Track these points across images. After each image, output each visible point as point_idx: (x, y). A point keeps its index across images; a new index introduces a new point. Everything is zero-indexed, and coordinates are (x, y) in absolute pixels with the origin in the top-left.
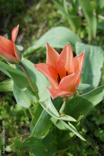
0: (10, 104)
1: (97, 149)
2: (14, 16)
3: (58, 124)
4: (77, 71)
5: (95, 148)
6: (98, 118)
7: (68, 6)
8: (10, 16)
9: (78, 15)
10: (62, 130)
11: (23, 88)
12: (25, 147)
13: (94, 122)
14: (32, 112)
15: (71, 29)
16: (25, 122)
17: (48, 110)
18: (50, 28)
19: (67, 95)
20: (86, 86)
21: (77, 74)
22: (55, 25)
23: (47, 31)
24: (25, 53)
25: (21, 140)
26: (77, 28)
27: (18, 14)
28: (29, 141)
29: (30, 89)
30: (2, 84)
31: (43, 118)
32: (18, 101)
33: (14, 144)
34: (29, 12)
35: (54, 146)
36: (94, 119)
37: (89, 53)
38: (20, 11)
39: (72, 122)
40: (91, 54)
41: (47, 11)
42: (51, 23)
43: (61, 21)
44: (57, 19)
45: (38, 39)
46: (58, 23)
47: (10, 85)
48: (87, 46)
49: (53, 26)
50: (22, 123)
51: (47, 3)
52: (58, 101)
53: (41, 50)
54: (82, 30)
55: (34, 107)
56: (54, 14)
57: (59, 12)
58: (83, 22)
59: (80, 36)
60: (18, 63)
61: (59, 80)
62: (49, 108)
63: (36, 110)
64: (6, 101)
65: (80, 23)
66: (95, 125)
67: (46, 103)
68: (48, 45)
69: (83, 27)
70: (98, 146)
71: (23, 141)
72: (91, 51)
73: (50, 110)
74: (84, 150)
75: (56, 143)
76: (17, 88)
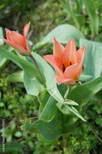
0: (20, 95)
1: (97, 134)
2: (23, 14)
3: (63, 109)
4: (79, 61)
5: (95, 132)
6: (99, 107)
7: (73, 6)
8: (19, 14)
9: (82, 13)
10: (66, 114)
11: (32, 78)
12: (34, 128)
13: (95, 111)
14: (40, 99)
15: (76, 27)
16: (33, 110)
17: (54, 96)
18: (56, 26)
19: (70, 82)
20: (88, 77)
21: (79, 64)
22: (61, 22)
23: (54, 28)
24: (34, 48)
25: (30, 123)
26: (81, 26)
27: (27, 12)
28: (37, 124)
29: (38, 79)
30: (13, 76)
31: (50, 104)
32: (28, 90)
33: (24, 125)
34: (38, 10)
35: (59, 131)
36: (96, 108)
37: (92, 48)
38: (29, 10)
39: (74, 106)
40: (94, 50)
41: (54, 9)
42: (57, 20)
43: (67, 19)
44: (63, 18)
45: (45, 35)
46: (64, 21)
47: (21, 76)
48: (90, 42)
49: (59, 24)
50: (30, 112)
51: (54, 2)
52: (63, 89)
53: (48, 46)
54: (85, 28)
55: (42, 95)
56: (60, 12)
57: (65, 10)
58: (87, 20)
59: (83, 33)
60: (29, 55)
61: (64, 70)
62: (55, 94)
63: (43, 97)
64: (16, 91)
65: (84, 21)
66: (97, 113)
67: (52, 90)
68: (55, 39)
69: (87, 25)
70: (98, 131)
71: (32, 123)
72: (94, 47)
73: (56, 96)
74: (86, 135)
75: (61, 128)
76: (28, 77)
